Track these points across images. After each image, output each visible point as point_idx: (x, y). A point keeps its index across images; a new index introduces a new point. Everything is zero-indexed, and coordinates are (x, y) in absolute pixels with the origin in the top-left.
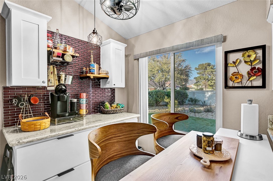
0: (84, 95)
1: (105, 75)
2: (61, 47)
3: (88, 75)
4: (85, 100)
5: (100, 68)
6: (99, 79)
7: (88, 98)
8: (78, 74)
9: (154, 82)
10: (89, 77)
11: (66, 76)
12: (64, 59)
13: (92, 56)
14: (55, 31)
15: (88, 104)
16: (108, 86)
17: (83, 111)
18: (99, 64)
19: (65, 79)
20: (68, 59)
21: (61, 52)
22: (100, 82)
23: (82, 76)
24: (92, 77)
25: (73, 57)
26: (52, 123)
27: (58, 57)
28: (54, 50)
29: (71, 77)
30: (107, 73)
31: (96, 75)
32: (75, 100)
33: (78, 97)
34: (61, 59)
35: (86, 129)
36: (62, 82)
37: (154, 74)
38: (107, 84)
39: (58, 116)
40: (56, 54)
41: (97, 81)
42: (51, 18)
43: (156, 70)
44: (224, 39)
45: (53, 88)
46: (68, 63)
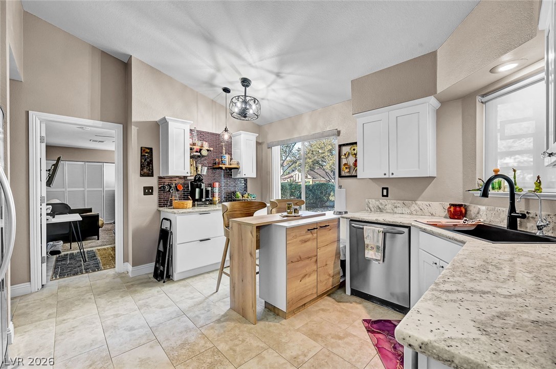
0: (217, 184)
1: (236, 165)
2: (199, 143)
3: (220, 166)
4: (217, 189)
5: (231, 159)
6: (231, 169)
7: (220, 187)
8: (211, 165)
9: (324, 170)
10: (221, 168)
11: (202, 167)
12: (201, 154)
13: (224, 148)
14: (193, 129)
15: (220, 193)
16: (238, 176)
17: (216, 198)
18: (231, 154)
19: (201, 170)
20: (204, 153)
21: (199, 148)
22: (231, 172)
23: (215, 167)
24: (224, 168)
25: (208, 150)
26: (194, 205)
27: (197, 152)
28: (194, 147)
29: (206, 168)
30: (238, 164)
31: (228, 166)
32: (209, 189)
33: (212, 186)
34: (199, 154)
35: (217, 210)
36: (199, 173)
37: (323, 158)
38: (238, 174)
39: (197, 200)
40: (195, 150)
41: (229, 172)
42: (192, 122)
43: (326, 150)
44: (339, 133)
45: (193, 178)
46: (203, 156)
